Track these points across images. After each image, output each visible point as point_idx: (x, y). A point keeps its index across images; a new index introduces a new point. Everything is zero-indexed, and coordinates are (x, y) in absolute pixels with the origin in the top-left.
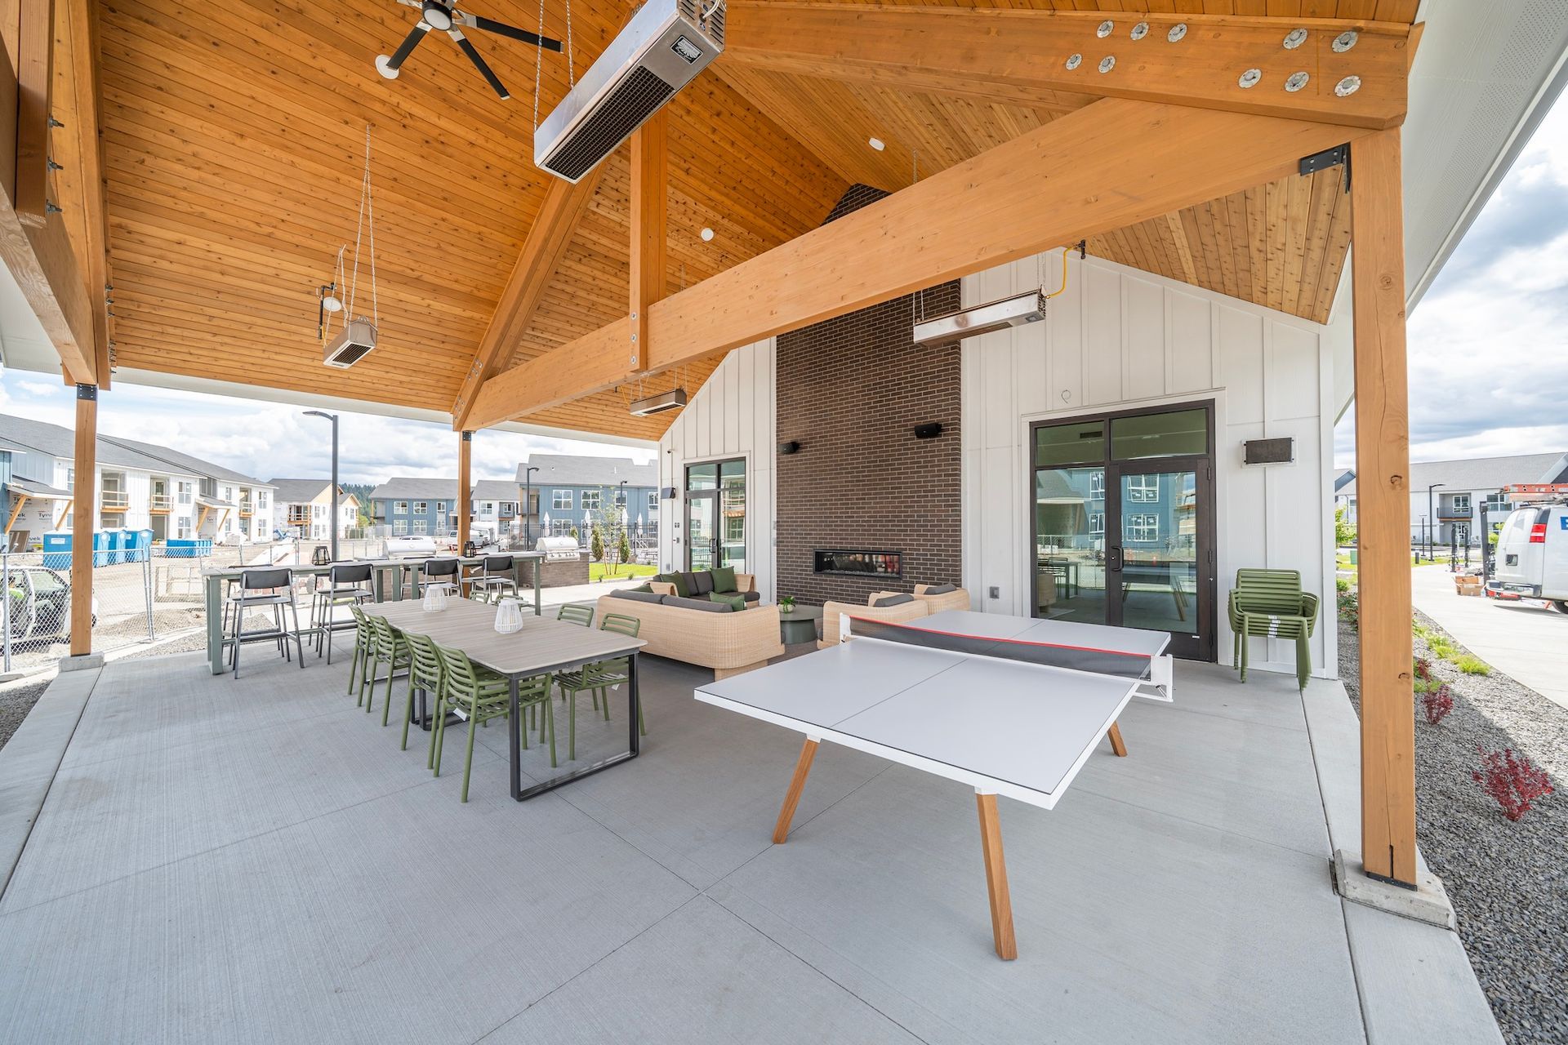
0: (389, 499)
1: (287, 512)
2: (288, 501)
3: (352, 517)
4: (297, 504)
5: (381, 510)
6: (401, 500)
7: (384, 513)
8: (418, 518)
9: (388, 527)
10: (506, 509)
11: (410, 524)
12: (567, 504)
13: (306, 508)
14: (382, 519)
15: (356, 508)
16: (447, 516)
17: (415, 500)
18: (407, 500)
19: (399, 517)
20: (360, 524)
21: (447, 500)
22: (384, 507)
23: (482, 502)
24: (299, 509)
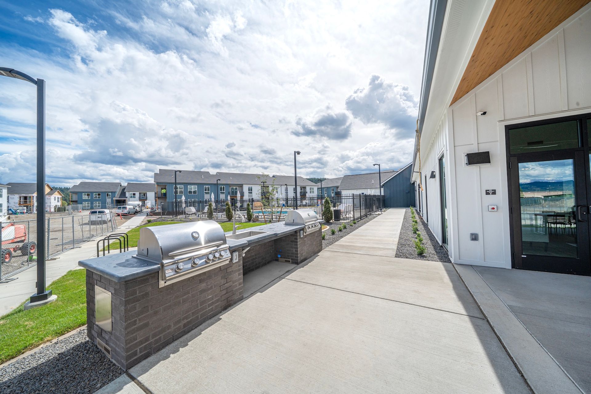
0: (80, 192)
1: (18, 199)
2: (18, 194)
3: (58, 201)
4: (24, 195)
5: (75, 198)
6: (86, 192)
7: (77, 198)
8: (96, 201)
9: (80, 206)
10: (142, 196)
11: (92, 204)
12: (195, 192)
13: (30, 197)
14: (76, 202)
15: (60, 196)
16: (112, 200)
17: (95, 192)
18: (90, 192)
19: (85, 201)
20: (63, 204)
21: (112, 192)
22: (77, 196)
23: (130, 193)
24: (26, 198)
